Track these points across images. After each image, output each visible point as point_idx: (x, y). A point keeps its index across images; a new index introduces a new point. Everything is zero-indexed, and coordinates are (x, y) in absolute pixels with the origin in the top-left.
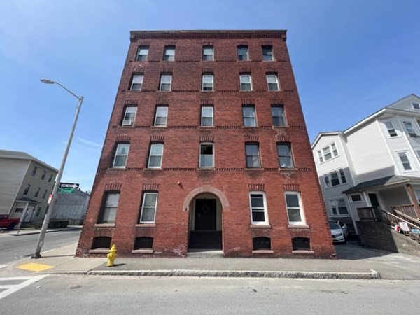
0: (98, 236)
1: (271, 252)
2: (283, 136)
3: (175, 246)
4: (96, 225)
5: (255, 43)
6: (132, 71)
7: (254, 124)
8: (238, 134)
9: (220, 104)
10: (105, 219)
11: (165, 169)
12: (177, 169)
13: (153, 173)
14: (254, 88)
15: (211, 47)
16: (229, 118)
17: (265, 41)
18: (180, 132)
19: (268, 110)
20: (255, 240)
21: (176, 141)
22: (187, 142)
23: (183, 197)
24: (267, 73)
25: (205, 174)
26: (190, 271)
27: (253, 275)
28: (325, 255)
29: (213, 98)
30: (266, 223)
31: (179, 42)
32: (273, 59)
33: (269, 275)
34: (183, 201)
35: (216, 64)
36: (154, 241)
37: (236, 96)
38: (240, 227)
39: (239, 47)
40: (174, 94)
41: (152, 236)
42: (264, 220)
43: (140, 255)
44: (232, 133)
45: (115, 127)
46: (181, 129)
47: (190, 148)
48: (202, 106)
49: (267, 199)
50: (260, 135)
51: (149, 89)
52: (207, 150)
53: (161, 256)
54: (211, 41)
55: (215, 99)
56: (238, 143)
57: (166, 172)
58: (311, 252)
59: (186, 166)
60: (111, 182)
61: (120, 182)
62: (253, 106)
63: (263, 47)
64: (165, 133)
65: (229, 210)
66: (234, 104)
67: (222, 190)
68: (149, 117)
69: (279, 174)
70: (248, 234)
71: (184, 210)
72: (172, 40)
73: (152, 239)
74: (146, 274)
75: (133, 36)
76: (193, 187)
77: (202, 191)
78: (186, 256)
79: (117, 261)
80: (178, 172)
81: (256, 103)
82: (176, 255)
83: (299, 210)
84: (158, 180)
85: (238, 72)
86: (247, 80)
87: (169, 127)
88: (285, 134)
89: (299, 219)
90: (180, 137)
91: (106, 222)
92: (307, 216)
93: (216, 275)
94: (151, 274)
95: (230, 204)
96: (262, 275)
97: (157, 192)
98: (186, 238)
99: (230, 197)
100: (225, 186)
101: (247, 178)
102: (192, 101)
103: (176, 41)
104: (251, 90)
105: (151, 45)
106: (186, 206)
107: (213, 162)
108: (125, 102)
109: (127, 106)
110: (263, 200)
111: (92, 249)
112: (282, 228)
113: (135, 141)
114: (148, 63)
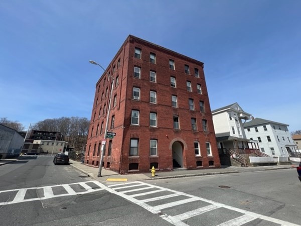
1: (202, 167)
2: (204, 117)
4: (129, 157)
5: (192, 65)
6: (134, 64)
9: (180, 96)
10: (132, 154)
12: (165, 128)
15: (173, 61)
16: (184, 104)
17: (195, 66)
18: (164, 108)
19: (199, 103)
20: (197, 162)
22: (168, 114)
24: (197, 84)
25: (177, 132)
30: (199, 155)
32: (198, 77)
34: (169, 145)
35: (176, 72)
37: (186, 93)
38: (192, 157)
39: (186, 65)
40: (159, 85)
41: (157, 162)
44: (186, 112)
47: (169, 118)
48: (172, 95)
49: (200, 145)
50: (196, 115)
51: (146, 79)
52: (176, 119)
53: (161, 171)
55: (178, 93)
56: (188, 118)
57: (160, 129)
58: (214, 166)
59: (168, 127)
60: (133, 133)
61: (138, 133)
63: (195, 69)
64: (157, 108)
66: (185, 97)
68: (147, 97)
70: (195, 160)
71: (170, 149)
75: (132, 39)
76: (173, 138)
77: (176, 140)
78: (173, 170)
81: (194, 99)
83: (210, 150)
84: (157, 133)
85: (186, 80)
86: (189, 85)
87: (158, 105)
90: (164, 111)
95: (188, 147)
97: (157, 139)
98: (172, 162)
100: (185, 138)
101: (193, 135)
102: (168, 91)
103: (156, 51)
104: (191, 91)
105: (142, 49)
106: (170, 147)
107: (179, 126)
108: (133, 85)
109: (134, 87)
110: (198, 145)
111: (129, 170)
112: (205, 157)
113: (142, 110)
114: (142, 61)
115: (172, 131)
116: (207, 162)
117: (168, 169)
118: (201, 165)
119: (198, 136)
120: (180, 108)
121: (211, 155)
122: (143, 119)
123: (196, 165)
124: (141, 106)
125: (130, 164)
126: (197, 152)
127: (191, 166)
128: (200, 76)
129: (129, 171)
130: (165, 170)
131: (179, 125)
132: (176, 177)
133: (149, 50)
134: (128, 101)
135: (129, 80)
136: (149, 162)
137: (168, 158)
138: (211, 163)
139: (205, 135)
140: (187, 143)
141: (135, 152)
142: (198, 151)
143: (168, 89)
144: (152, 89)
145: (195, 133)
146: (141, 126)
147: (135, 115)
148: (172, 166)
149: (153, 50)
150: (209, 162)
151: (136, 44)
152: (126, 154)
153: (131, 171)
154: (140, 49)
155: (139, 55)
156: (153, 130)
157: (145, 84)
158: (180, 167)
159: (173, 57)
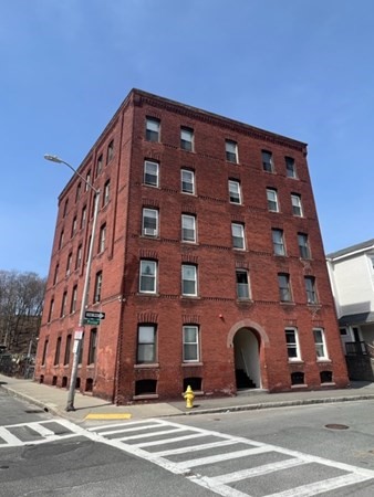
0: (141, 378)
1: (305, 385)
2: (309, 270)
3: (225, 386)
4: (135, 366)
5: (278, 150)
6: (143, 154)
8: (270, 262)
9: (251, 224)
11: (203, 298)
12: (216, 299)
15: (234, 143)
16: (262, 243)
17: (287, 151)
19: (296, 238)
20: (293, 375)
21: (211, 264)
22: (223, 267)
24: (292, 193)
28: (342, 386)
29: (242, 214)
30: (298, 359)
31: (198, 125)
32: (295, 177)
34: (227, 336)
35: (242, 169)
36: (202, 381)
37: (266, 216)
38: (280, 363)
39: (264, 151)
40: (201, 201)
41: (201, 376)
42: (296, 356)
44: (265, 261)
45: (135, 236)
46: (214, 250)
47: (227, 275)
48: (232, 222)
49: (300, 335)
50: (290, 265)
51: (171, 187)
52: (242, 278)
53: (212, 397)
55: (246, 217)
56: (271, 274)
57: (205, 302)
58: (333, 384)
60: (144, 312)
61: (155, 311)
62: (281, 231)
63: (286, 158)
64: (198, 253)
65: (269, 346)
66: (264, 225)
68: (176, 228)
69: (308, 310)
70: (287, 370)
71: (228, 346)
72: (188, 119)
73: (200, 379)
75: (138, 98)
76: (235, 321)
77: (243, 325)
78: (236, 395)
80: (219, 302)
81: (284, 229)
82: (226, 395)
83: (322, 346)
84: (199, 311)
85: (265, 185)
86: (273, 197)
87: (201, 246)
88: (311, 268)
89: (323, 355)
91: (142, 362)
92: (329, 352)
95: (271, 340)
97: (197, 325)
98: (234, 376)
100: (264, 321)
101: (282, 313)
102: (221, 214)
103: (193, 121)
104: (278, 211)
105: (163, 120)
106: (230, 343)
107: (250, 293)
108: (142, 202)
109: (144, 206)
110: (294, 336)
111: (137, 394)
112: (312, 363)
113: (164, 259)
114: (162, 147)
115: (232, 304)
116: (317, 375)
117: (225, 391)
118: (302, 382)
119: (295, 315)
120: (252, 252)
121: (325, 358)
122: (165, 278)
123: (290, 381)
124: (161, 250)
125: (138, 383)
126: (292, 353)
127: (279, 385)
128: (298, 174)
129: (135, 397)
130: (219, 395)
131: (249, 291)
132: (239, 409)
133: (179, 120)
134: (132, 241)
135: (133, 191)
136: (181, 378)
137: (223, 368)
138: (326, 375)
139: (311, 312)
140: (269, 333)
141: (148, 355)
142: (295, 349)
143: (222, 208)
144: (186, 209)
145: (288, 309)
146: (161, 296)
147: (148, 270)
148: (232, 385)
149: (187, 121)
150: (321, 374)
151: (147, 109)
152: (128, 360)
153: (140, 397)
154: (157, 120)
155: (156, 133)
156: (191, 303)
157: (171, 199)
158: (254, 386)
159: (235, 134)
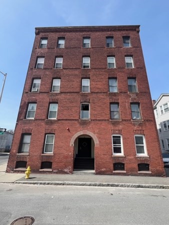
0: (19, 160)
1: (125, 172)
2: (135, 99)
3: (66, 167)
4: (17, 154)
5: (118, 35)
6: (37, 55)
7: (116, 91)
8: (105, 97)
9: (95, 77)
10: (22, 151)
11: (59, 120)
12: (66, 120)
13: (51, 122)
14: (117, 67)
15: (89, 38)
16: (100, 87)
17: (125, 33)
18: (68, 96)
19: (126, 81)
20: (115, 164)
21: (66, 102)
22: (72, 102)
23: (70, 137)
24: (126, 56)
25: (84, 123)
26: (74, 182)
27: (112, 186)
28: (158, 174)
29: (89, 73)
30: (122, 154)
31: (68, 35)
32: (130, 46)
33: (122, 186)
34: (70, 140)
35: (92, 50)
36: (53, 164)
37: (105, 71)
38: (105, 156)
39: (107, 37)
40: (64, 70)
41: (51, 161)
42: (121, 152)
43: (44, 172)
44: (102, 97)
45: (27, 93)
46: (69, 94)
47: (75, 106)
48: (82, 78)
49: (123, 139)
50: (120, 98)
51: (49, 67)
52: (86, 108)
53: (57, 173)
54: (89, 33)
55: (91, 74)
56: (105, 103)
57: (59, 122)
58: (150, 172)
59: (72, 118)
60: (25, 128)
61: (31, 128)
62: (116, 78)
63: (123, 37)
64: (58, 97)
65: (98, 146)
66: (103, 77)
67: (95, 133)
68: (48, 86)
69: (131, 123)
70: (111, 161)
71: (71, 145)
72: (62, 33)
73: (51, 163)
74: (48, 184)
75: (37, 31)
76: (77, 131)
77: (82, 134)
78: (72, 173)
79: (31, 176)
80: (67, 122)
81: (118, 77)
82: (66, 173)
83: (143, 146)
84: (55, 126)
85: (106, 55)
86: (112, 60)
87: (61, 93)
88: (136, 97)
89: (143, 152)
90: (68, 99)
91: (23, 152)
92: (148, 150)
93: (90, 185)
94: (51, 184)
95: (100, 142)
96: (117, 186)
97: (54, 134)
98: (72, 163)
99: (100, 138)
100: (97, 131)
101: (111, 126)
103: (65, 33)
104: (115, 67)
105: (49, 37)
106: (72, 143)
107: (89, 116)
108: (33, 76)
109: (34, 79)
110: (120, 139)
111: (16, 168)
112: (132, 157)
113: (40, 102)
119: (121, 127)
121: (145, 154)
124: (39, 97)
125: (17, 162)
128: (131, 44)
133: (57, 35)
134: (25, 94)
136: (40, 161)
137: (66, 157)
139: (134, 125)
141: (26, 149)
142: (120, 148)
143: (77, 72)
144: (55, 76)
145: (115, 123)
146: (36, 120)
151: (42, 34)
152: (14, 151)
155: (45, 44)
